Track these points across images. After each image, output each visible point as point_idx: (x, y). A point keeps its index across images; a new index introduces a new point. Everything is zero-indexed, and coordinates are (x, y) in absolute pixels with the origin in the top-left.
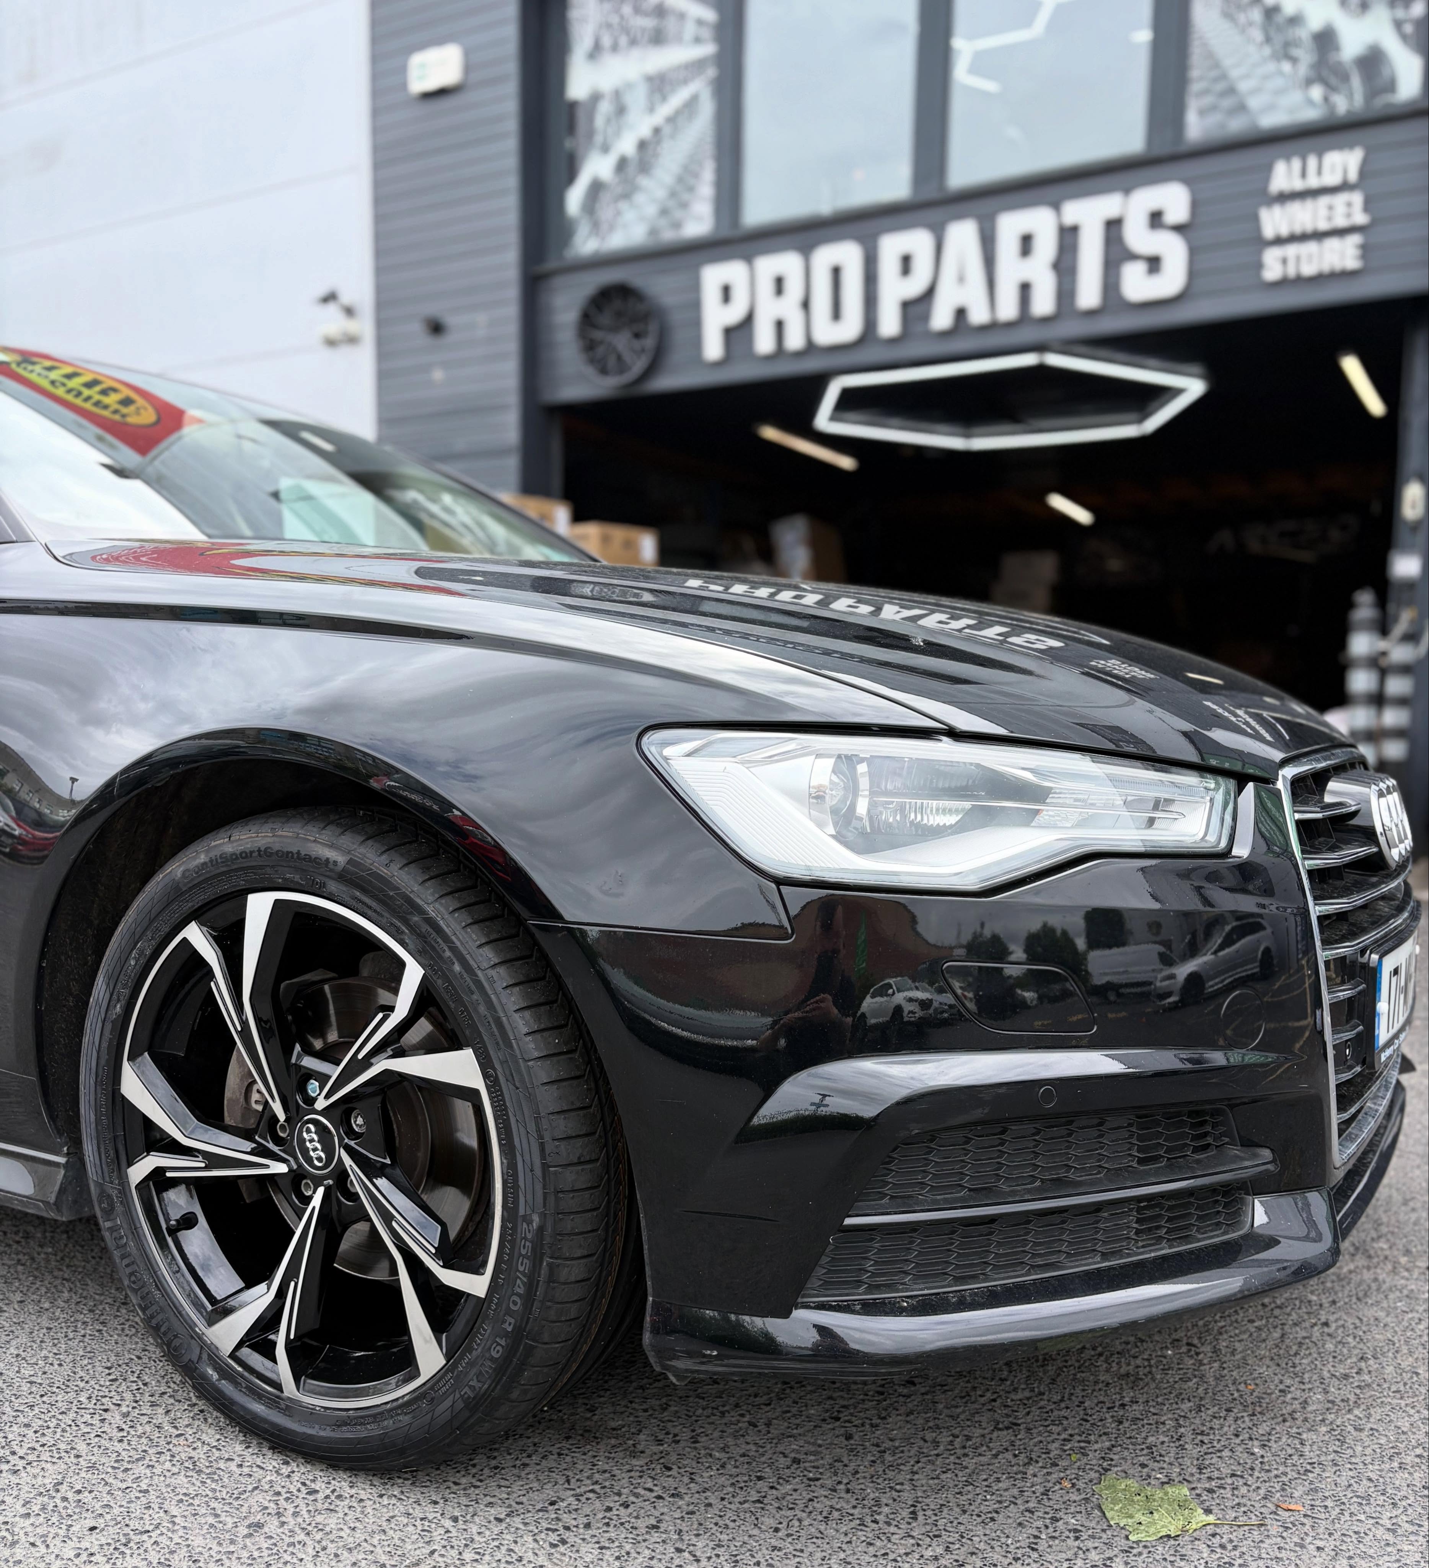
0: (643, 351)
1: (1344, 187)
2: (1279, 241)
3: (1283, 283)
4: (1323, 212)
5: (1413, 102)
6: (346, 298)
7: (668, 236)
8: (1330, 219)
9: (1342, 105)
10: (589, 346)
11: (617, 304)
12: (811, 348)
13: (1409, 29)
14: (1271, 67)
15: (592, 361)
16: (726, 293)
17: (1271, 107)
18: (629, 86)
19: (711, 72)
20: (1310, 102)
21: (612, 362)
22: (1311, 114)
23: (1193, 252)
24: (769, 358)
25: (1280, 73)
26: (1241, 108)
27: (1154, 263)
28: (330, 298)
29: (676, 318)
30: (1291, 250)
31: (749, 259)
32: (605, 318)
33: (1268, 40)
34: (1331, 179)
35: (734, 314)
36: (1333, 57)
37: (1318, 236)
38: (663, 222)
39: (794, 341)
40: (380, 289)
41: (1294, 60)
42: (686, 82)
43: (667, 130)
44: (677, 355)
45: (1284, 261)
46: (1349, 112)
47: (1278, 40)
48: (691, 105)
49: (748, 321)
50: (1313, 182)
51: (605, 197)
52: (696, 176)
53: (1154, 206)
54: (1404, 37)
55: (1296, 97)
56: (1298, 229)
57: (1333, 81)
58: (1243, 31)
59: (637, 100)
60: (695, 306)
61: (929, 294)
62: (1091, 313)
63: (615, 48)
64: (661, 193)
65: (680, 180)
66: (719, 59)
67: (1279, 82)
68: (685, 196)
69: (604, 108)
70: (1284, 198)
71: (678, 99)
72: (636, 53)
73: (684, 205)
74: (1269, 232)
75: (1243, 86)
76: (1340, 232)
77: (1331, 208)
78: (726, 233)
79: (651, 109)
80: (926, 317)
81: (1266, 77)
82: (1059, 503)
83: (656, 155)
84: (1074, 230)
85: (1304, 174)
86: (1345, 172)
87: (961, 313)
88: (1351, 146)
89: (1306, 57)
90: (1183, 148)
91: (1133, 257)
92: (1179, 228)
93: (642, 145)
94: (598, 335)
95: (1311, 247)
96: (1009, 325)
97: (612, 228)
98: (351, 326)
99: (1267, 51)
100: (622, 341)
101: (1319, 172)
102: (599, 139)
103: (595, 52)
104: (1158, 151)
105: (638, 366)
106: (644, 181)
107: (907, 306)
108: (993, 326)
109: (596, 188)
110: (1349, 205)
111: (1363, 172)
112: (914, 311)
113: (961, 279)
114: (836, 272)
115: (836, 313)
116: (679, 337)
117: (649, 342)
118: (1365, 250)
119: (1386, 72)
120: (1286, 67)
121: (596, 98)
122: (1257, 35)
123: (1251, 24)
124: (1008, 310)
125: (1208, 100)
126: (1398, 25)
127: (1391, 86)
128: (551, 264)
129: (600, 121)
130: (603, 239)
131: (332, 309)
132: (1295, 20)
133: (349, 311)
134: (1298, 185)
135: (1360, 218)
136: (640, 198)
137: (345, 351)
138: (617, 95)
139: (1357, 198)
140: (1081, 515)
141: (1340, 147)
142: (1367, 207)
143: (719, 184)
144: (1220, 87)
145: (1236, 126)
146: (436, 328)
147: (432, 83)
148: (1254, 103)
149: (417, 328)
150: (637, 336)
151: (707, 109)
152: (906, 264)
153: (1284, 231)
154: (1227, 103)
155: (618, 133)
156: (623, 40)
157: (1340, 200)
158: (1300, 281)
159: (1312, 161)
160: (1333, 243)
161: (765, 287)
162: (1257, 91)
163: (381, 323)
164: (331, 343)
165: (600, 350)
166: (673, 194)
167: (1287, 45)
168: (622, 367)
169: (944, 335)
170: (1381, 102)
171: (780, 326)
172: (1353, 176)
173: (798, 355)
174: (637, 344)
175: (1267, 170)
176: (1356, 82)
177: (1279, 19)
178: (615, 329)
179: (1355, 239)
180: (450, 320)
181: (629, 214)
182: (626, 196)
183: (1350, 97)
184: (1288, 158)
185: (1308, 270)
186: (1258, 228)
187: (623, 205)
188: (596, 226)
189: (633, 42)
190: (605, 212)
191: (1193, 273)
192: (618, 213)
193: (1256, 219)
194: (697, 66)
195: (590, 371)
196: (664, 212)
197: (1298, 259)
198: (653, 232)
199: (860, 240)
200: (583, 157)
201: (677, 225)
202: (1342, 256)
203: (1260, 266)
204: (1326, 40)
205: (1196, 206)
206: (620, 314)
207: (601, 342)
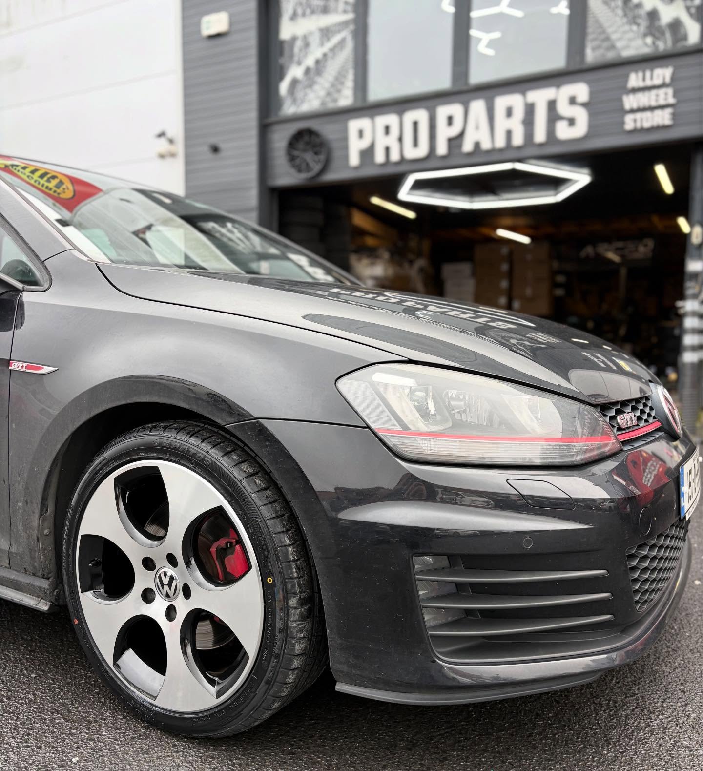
0: (319, 161)
1: (663, 85)
2: (632, 111)
3: (634, 131)
4: (654, 98)
5: (696, 45)
6: (170, 134)
7: (331, 106)
8: (657, 100)
9: (661, 46)
10: (292, 159)
11: (306, 138)
12: (403, 160)
13: (693, 11)
14: (627, 28)
15: (294, 166)
16: (361, 134)
17: (627, 47)
18: (311, 33)
19: (352, 27)
20: (646, 44)
21: (304, 166)
22: (646, 50)
23: (592, 116)
24: (382, 165)
25: (631, 31)
26: (613, 47)
27: (572, 122)
28: (162, 135)
29: (335, 145)
30: (638, 116)
31: (372, 117)
32: (301, 145)
33: (625, 15)
34: (657, 81)
35: (365, 144)
36: (657, 24)
37: (651, 109)
38: (328, 99)
39: (395, 157)
40: (187, 131)
41: (638, 25)
42: (339, 31)
43: (330, 55)
44: (336, 163)
45: (635, 121)
46: (665, 50)
47: (630, 14)
48: (342, 43)
49: (372, 147)
50: (649, 83)
51: (299, 87)
52: (345, 77)
53: (571, 94)
54: (691, 15)
55: (639, 42)
56: (641, 105)
57: (657, 34)
58: (613, 10)
59: (315, 40)
60: (345, 139)
61: (461, 135)
62: (541, 145)
63: (304, 15)
64: (327, 85)
65: (337, 79)
66: (355, 21)
67: (631, 35)
68: (339, 87)
69: (299, 44)
70: (635, 90)
71: (335, 39)
72: (314, 17)
73: (339, 91)
74: (627, 106)
75: (614, 37)
76: (662, 107)
77: (657, 95)
78: (359, 104)
79: (322, 44)
80: (460, 146)
81: (625, 32)
83: (324, 67)
84: (532, 105)
85: (644, 79)
86: (664, 78)
87: (477, 145)
88: (667, 66)
89: (644, 24)
90: (584, 67)
91: (561, 118)
92: (584, 105)
93: (318, 62)
94: (296, 153)
95: (648, 114)
96: (501, 150)
97: (302, 102)
98: (172, 148)
99: (625, 20)
100: (309, 157)
101: (652, 78)
102: (296, 59)
103: (294, 17)
104: (573, 67)
105: (317, 168)
106: (319, 80)
107: (450, 140)
108: (493, 151)
109: (295, 82)
110: (666, 94)
111: (673, 78)
112: (454, 143)
113: (477, 128)
114: (415, 124)
115: (416, 144)
116: (337, 154)
117: (322, 157)
118: (674, 116)
119: (682, 31)
120: (635, 28)
121: (294, 39)
122: (620, 12)
123: (617, 7)
124: (500, 143)
125: (596, 43)
126: (688, 9)
127: (685, 38)
128: (273, 119)
129: (296, 50)
130: (298, 107)
131: (163, 141)
132: (639, 6)
133: (171, 141)
134: (641, 84)
135: (671, 100)
136: (316, 87)
137: (169, 160)
138: (305, 38)
139: (670, 91)
140: (524, 240)
141: (662, 66)
142: (675, 96)
143: (356, 81)
144: (603, 36)
145: (610, 56)
146: (215, 149)
147: (213, 31)
148: (619, 45)
149: (206, 149)
150: (316, 154)
151: (350, 45)
152: (450, 120)
153: (635, 106)
154: (606, 44)
155: (306, 55)
156: (308, 11)
157: (662, 92)
158: (643, 130)
159: (648, 74)
160: (658, 113)
161: (380, 131)
162: (620, 39)
163: (188, 145)
164: (162, 156)
165: (298, 161)
166: (333, 86)
167: (635, 17)
168: (308, 168)
169: (469, 155)
170: (680, 46)
171: (387, 150)
172: (668, 80)
173: (397, 164)
174: (316, 158)
175: (626, 78)
176: (668, 35)
177: (631, 5)
178: (305, 151)
179: (669, 111)
180: (222, 146)
181: (311, 95)
182: (310, 86)
183: (665, 43)
184: (636, 71)
185: (647, 125)
186: (622, 105)
187: (308, 91)
188: (294, 101)
189: (313, 12)
190: (299, 94)
191: (591, 126)
192: (306, 95)
193: (621, 100)
194: (345, 24)
195: (293, 171)
196: (329, 94)
197: (642, 120)
198: (323, 103)
199: (427, 108)
200: (288, 68)
201: (335, 100)
202: (663, 119)
203: (623, 123)
204: (653, 15)
205: (592, 94)
206: (307, 143)
207: (298, 157)
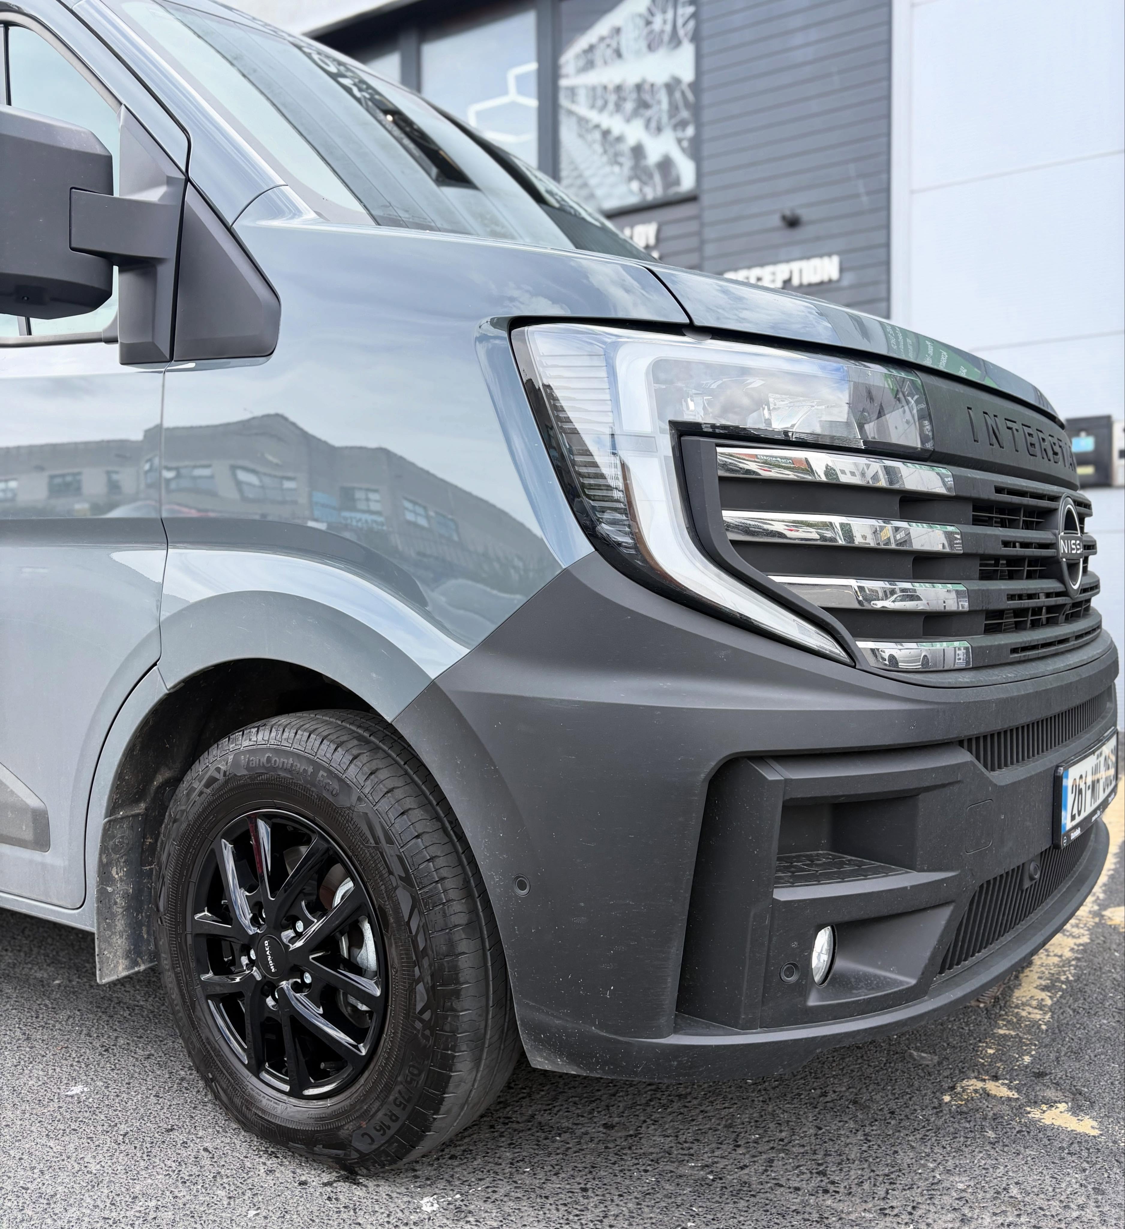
1: (646, 248)
5: (690, 190)
9: (650, 193)
13: (685, 144)
14: (608, 169)
17: (609, 196)
20: (631, 192)
22: (632, 200)
25: (613, 173)
26: (593, 195)
33: (605, 152)
34: (639, 243)
36: (643, 163)
41: (621, 165)
46: (654, 199)
47: (611, 151)
54: (683, 150)
55: (622, 189)
57: (644, 177)
58: (590, 145)
67: (613, 179)
75: (593, 182)
81: (605, 176)
86: (647, 239)
88: (650, 221)
89: (628, 162)
99: (605, 159)
101: (633, 239)
111: (659, 238)
119: (674, 173)
120: (616, 169)
122: (598, 148)
123: (594, 141)
126: (679, 141)
127: (677, 182)
132: (620, 139)
141: (643, 222)
144: (579, 182)
148: (599, 193)
154: (582, 193)
162: (600, 185)
167: (616, 155)
170: (672, 191)
172: (652, 241)
176: (657, 179)
177: (611, 138)
183: (655, 190)
204: (638, 151)
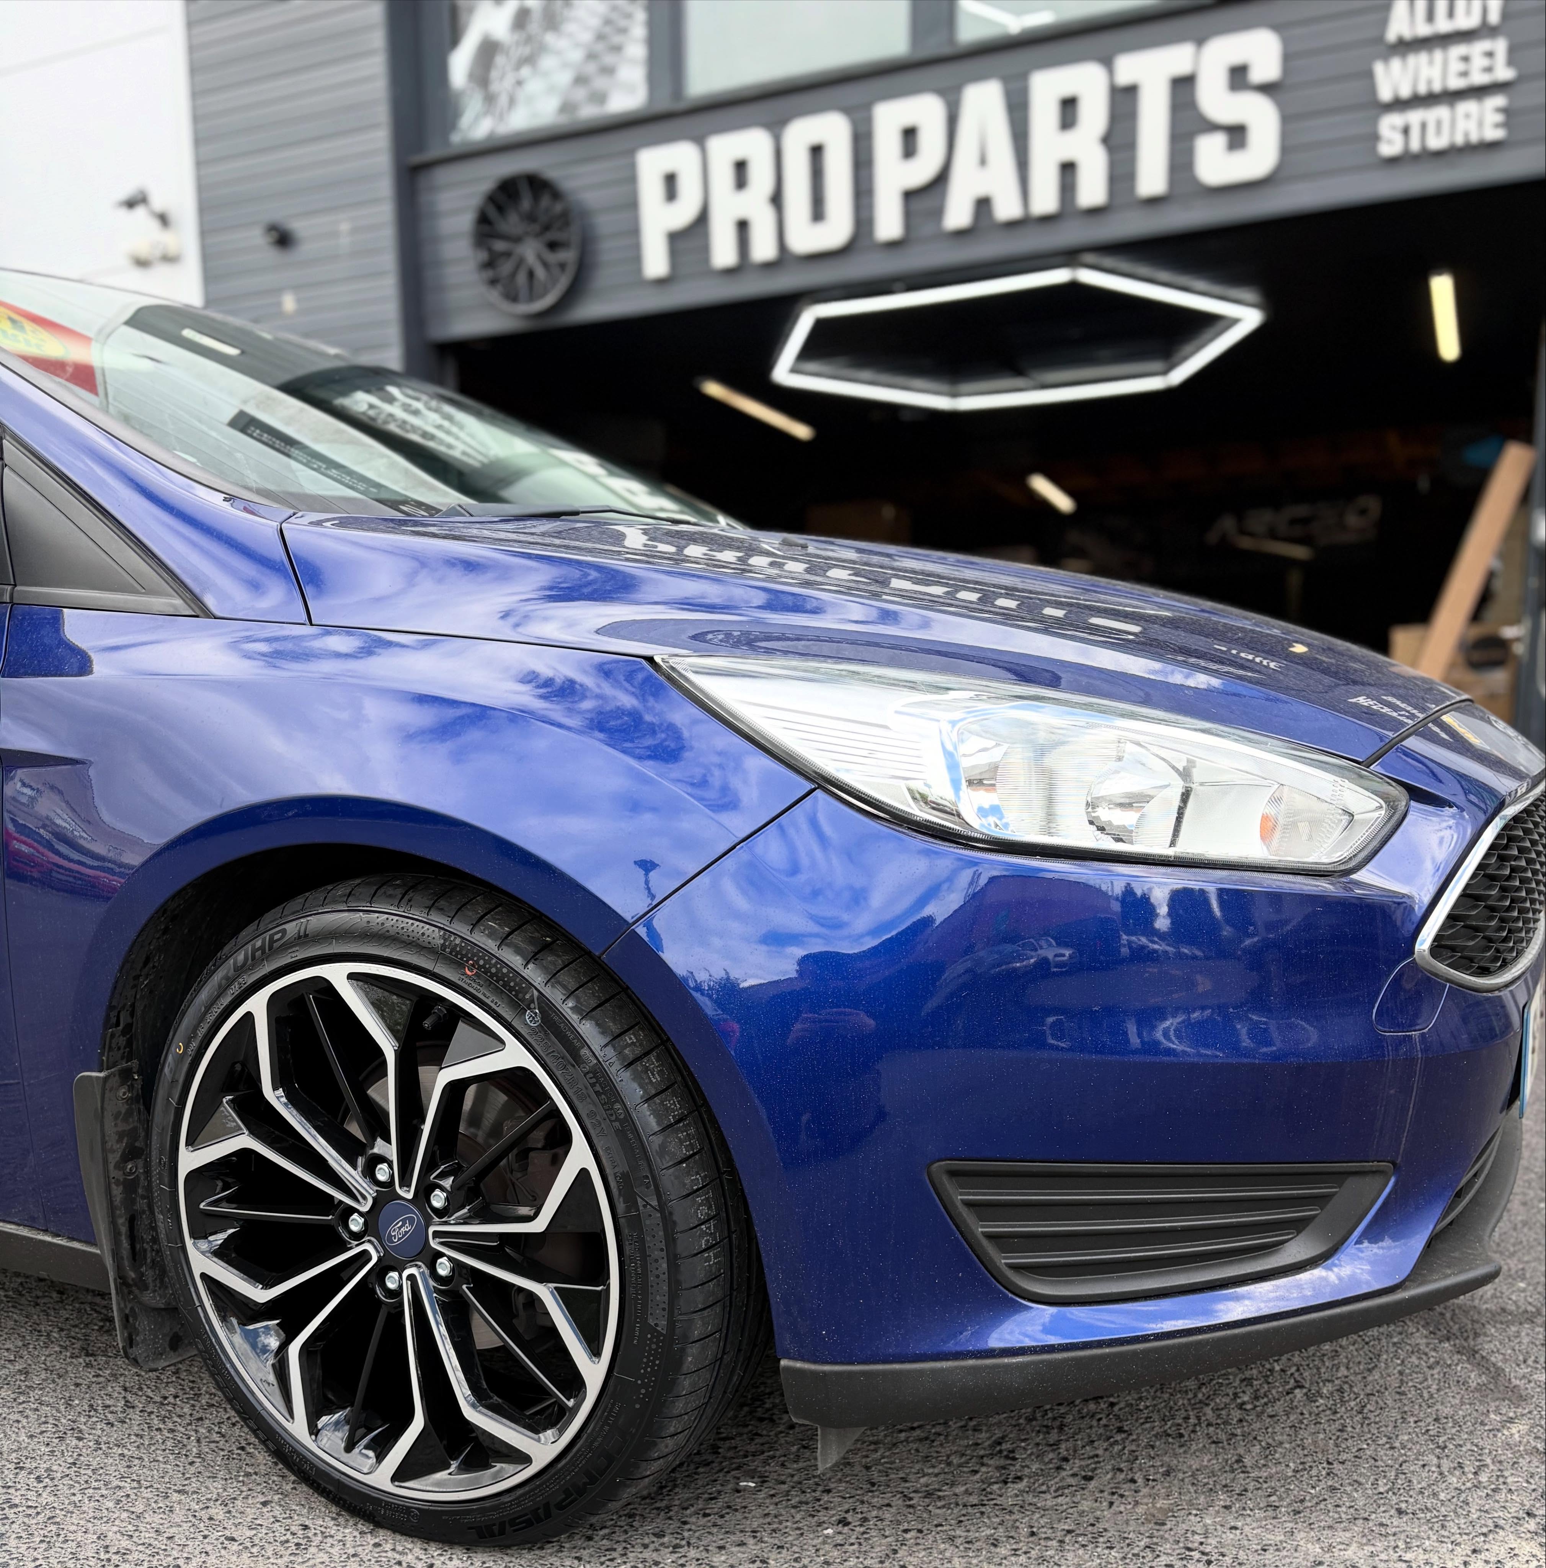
0: (560, 267)
2: (1399, 105)
3: (1405, 159)
4: (1456, 66)
6: (158, 202)
7: (588, 112)
8: (1464, 74)
10: (491, 262)
11: (526, 200)
12: (785, 257)
15: (494, 283)
16: (671, 185)
21: (521, 279)
23: (1286, 120)
24: (729, 272)
27: (1237, 135)
28: (136, 201)
29: (603, 223)
30: (1414, 117)
31: (699, 139)
32: (511, 224)
35: (681, 214)
37: (1451, 97)
38: (580, 94)
39: (763, 247)
40: (202, 188)
44: (605, 274)
45: (1406, 131)
49: (702, 220)
50: (1443, 25)
51: (500, 60)
52: (622, 31)
53: (1237, 59)
56: (1422, 89)
60: (632, 204)
61: (941, 180)
62: (1155, 202)
64: (576, 55)
65: (601, 37)
68: (609, 59)
70: (1405, 47)
73: (608, 71)
74: (1385, 94)
76: (1478, 92)
77: (1466, 59)
78: (665, 104)
80: (939, 212)
82: (1042, 485)
83: (567, 6)
84: (1131, 91)
85: (1431, 15)
86: (1485, 11)
87: (983, 205)
91: (1210, 127)
92: (1266, 89)
94: (500, 246)
95: (1441, 112)
96: (1047, 221)
97: (512, 101)
98: (168, 240)
100: (532, 253)
101: (1450, 12)
105: (555, 286)
106: (554, 41)
107: (909, 195)
108: (1026, 222)
109: (490, 49)
110: (1490, 54)
111: (1507, 12)
112: (920, 204)
113: (983, 161)
114: (817, 151)
115: (818, 212)
116: (608, 250)
117: (570, 255)
118: (1509, 116)
124: (1045, 199)
128: (434, 152)
130: (501, 118)
131: (141, 219)
133: (163, 219)
134: (1423, 28)
135: (1504, 73)
136: (547, 62)
137: (161, 274)
139: (1500, 46)
140: (1062, 502)
142: (1511, 61)
143: (652, 42)
146: (283, 238)
149: (258, 239)
150: (553, 246)
152: (910, 140)
153: (1405, 92)
157: (1478, 48)
158: (1427, 156)
160: (1468, 107)
161: (722, 176)
163: (204, 233)
164: (141, 263)
165: (506, 268)
166: (591, 56)
168: (535, 288)
169: (963, 235)
171: (743, 226)
172: (1494, 17)
173: (768, 266)
174: (554, 258)
175: (1383, 13)
178: (523, 237)
179: (1498, 101)
180: (298, 226)
181: (534, 85)
182: (529, 60)
185: (1436, 143)
186: (1372, 88)
187: (525, 71)
188: (490, 99)
190: (502, 82)
191: (1286, 149)
192: (519, 83)
193: (1370, 75)
195: (494, 295)
196: (580, 80)
197: (1424, 126)
198: (567, 107)
199: (846, 110)
200: (471, 10)
201: (600, 98)
202: (1480, 124)
203: (1375, 137)
205: (1288, 58)
206: (531, 218)
207: (508, 254)
